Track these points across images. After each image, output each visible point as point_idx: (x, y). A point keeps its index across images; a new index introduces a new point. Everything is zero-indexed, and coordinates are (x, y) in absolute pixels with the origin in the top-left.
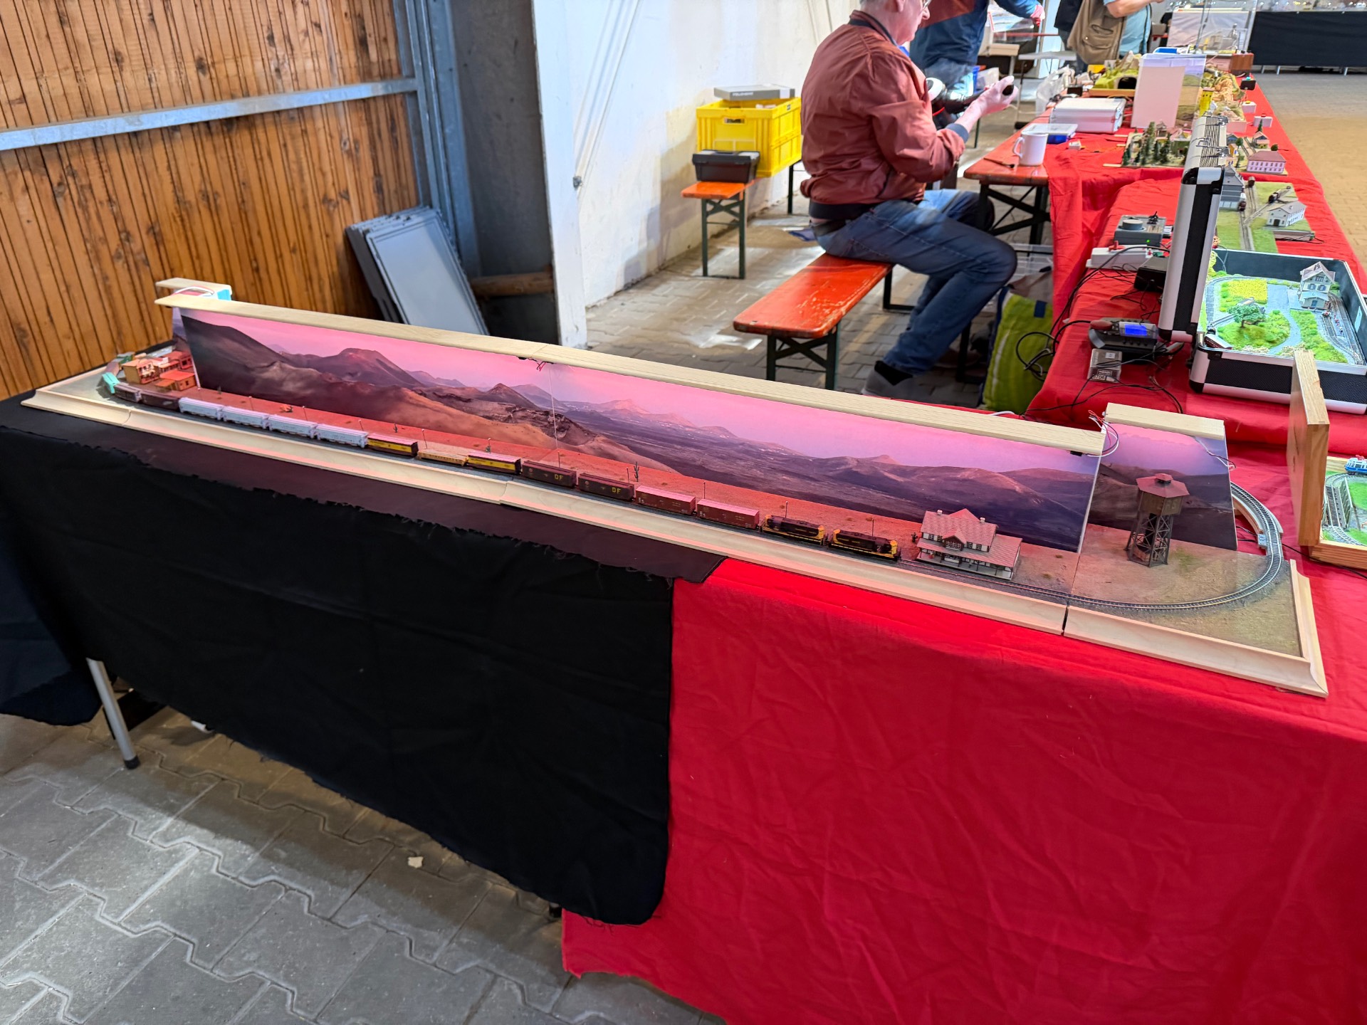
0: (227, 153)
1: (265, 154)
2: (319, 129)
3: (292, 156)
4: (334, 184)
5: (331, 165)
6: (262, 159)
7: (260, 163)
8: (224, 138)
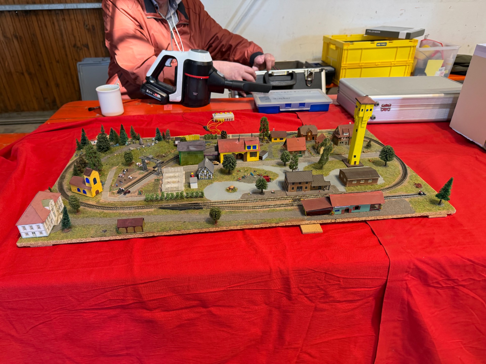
0: (25, 23)
1: (43, 25)
2: (72, 19)
3: (57, 27)
4: (80, 41)
5: (78, 33)
6: (42, 27)
7: (41, 28)
8: (24, 18)
